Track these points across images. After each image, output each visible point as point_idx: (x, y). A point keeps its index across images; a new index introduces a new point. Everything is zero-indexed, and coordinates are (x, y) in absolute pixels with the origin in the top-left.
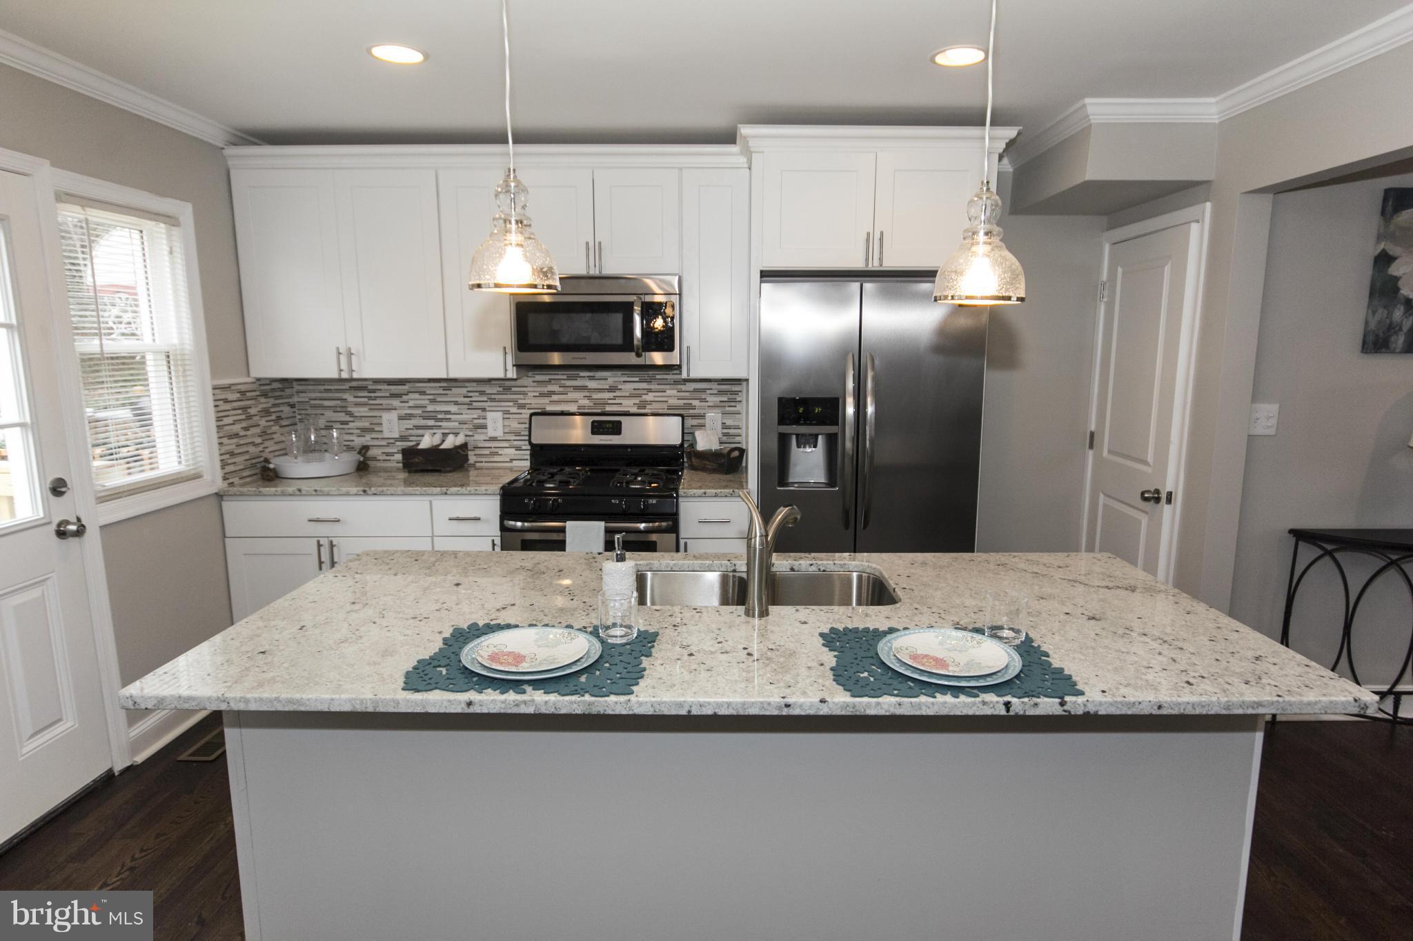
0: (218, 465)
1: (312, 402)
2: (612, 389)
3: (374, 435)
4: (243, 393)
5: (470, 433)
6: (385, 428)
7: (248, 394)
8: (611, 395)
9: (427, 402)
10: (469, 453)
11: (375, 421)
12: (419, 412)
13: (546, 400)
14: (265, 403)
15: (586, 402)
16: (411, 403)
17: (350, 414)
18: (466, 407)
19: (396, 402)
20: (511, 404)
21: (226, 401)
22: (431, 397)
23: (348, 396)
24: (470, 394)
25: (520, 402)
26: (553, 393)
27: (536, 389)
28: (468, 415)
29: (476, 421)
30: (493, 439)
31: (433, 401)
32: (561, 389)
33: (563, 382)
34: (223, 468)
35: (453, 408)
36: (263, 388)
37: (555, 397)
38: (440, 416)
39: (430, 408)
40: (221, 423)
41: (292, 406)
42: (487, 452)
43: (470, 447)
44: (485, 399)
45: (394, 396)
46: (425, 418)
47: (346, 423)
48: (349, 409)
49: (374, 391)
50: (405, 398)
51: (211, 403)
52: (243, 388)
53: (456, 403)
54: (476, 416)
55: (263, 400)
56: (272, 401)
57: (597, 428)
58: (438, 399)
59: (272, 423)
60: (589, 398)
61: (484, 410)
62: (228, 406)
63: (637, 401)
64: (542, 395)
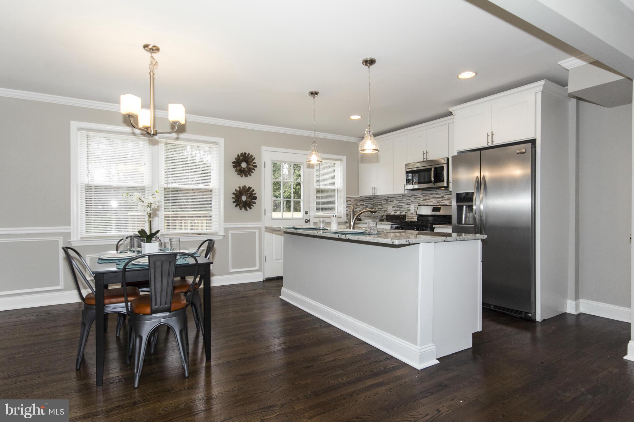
0: (346, 215)
1: (376, 203)
2: (442, 197)
3: (387, 212)
4: (356, 199)
5: (407, 212)
6: (389, 210)
7: (357, 200)
8: (442, 199)
9: (398, 203)
10: (406, 218)
11: (387, 208)
12: (396, 205)
13: (425, 202)
14: (362, 203)
15: (435, 202)
16: (394, 203)
17: (382, 206)
18: (406, 204)
19: (391, 203)
20: (416, 203)
21: (350, 201)
22: (399, 201)
23: (382, 202)
24: (407, 200)
25: (419, 202)
26: (427, 199)
27: (423, 198)
28: (407, 206)
29: (408, 208)
30: (412, 214)
31: (399, 202)
32: (429, 198)
33: (429, 196)
34: (347, 216)
35: (403, 204)
36: (363, 199)
37: (427, 201)
38: (400, 207)
39: (398, 205)
40: (347, 206)
41: (372, 204)
42: (410, 217)
43: (406, 216)
44: (410, 202)
45: (391, 201)
46: (397, 207)
47: (381, 209)
48: (382, 205)
49: (387, 200)
50: (393, 201)
51: (346, 201)
52: (356, 198)
53: (404, 203)
54: (408, 207)
55: (362, 202)
56: (365, 202)
57: (435, 210)
58: (400, 202)
59: (364, 208)
60: (436, 200)
61: (410, 205)
62: (351, 202)
63: (449, 201)
64: (424, 200)
